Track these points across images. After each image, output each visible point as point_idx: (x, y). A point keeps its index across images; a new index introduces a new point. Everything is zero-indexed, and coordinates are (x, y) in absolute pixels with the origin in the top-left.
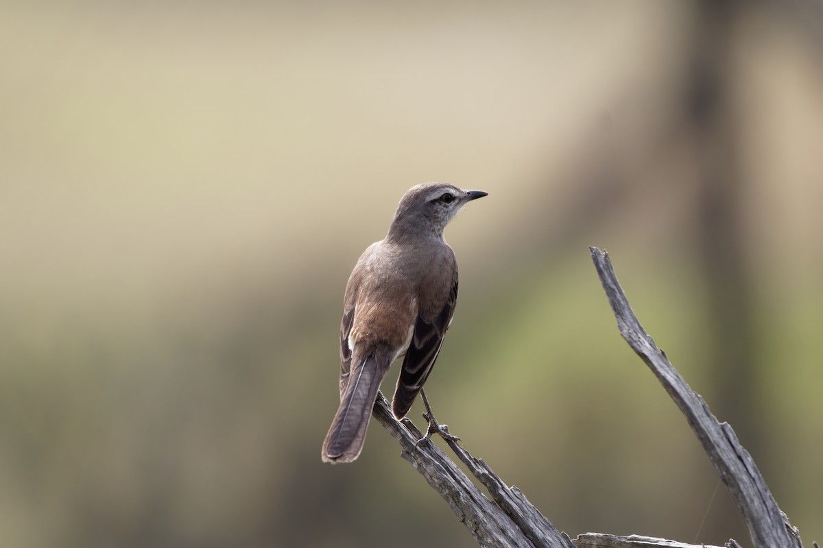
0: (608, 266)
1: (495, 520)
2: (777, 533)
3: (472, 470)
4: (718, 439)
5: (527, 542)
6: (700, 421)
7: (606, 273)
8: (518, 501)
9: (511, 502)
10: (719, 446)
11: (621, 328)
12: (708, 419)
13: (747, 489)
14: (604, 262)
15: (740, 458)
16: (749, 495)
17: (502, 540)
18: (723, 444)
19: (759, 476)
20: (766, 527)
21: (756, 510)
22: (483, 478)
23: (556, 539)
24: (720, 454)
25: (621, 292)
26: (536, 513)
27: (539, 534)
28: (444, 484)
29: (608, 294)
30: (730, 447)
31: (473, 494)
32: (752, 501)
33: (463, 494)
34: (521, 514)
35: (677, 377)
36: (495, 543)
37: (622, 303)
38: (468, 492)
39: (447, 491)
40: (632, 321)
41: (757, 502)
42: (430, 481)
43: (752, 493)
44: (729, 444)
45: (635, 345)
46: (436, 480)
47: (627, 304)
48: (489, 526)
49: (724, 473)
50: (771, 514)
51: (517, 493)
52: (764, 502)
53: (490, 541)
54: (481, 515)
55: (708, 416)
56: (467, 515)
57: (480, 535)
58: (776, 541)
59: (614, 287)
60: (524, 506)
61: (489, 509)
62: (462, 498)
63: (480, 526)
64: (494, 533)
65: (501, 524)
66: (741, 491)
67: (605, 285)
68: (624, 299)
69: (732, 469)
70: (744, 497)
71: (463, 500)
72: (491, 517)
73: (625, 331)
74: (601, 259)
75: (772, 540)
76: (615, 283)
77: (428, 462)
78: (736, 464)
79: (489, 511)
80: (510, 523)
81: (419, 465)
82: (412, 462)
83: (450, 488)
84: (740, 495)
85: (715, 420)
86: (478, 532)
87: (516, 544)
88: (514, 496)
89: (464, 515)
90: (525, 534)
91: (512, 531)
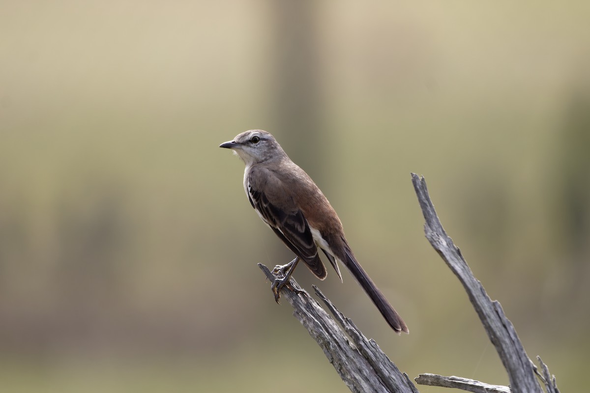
0: (423, 186)
1: (355, 363)
2: (528, 380)
3: (343, 326)
4: (490, 312)
5: (378, 379)
6: (477, 299)
7: (421, 192)
8: (373, 349)
9: (368, 350)
10: (489, 317)
11: (426, 232)
12: (484, 297)
13: (508, 348)
14: (420, 184)
15: (504, 326)
16: (509, 353)
17: (358, 377)
18: (493, 316)
19: (517, 339)
20: (520, 376)
21: (514, 364)
22: (350, 333)
23: (398, 377)
24: (490, 323)
25: (431, 206)
26: (386, 358)
27: (386, 373)
28: (320, 336)
29: (422, 207)
30: (498, 319)
31: (340, 344)
32: (511, 357)
33: (332, 344)
34: (374, 359)
35: (464, 267)
36: (353, 379)
37: (431, 213)
38: (337, 343)
39: (322, 341)
40: (437, 226)
41: (514, 358)
42: (311, 334)
43: (511, 351)
44: (497, 316)
45: (435, 244)
46: (315, 333)
47: (435, 214)
48: (349, 367)
49: (493, 337)
50: (525, 366)
51: (373, 344)
52: (520, 358)
53: (349, 377)
54: (344, 358)
55: (484, 295)
56: (335, 358)
57: (343, 373)
58: (526, 386)
59: (426, 202)
60: (377, 353)
61: (351, 355)
62: (331, 347)
63: (343, 366)
64: (353, 372)
65: (359, 365)
66: (503, 350)
67: (420, 200)
68: (433, 211)
69: (498, 334)
70: (505, 354)
71: (332, 348)
72: (352, 360)
73: (429, 234)
74: (419, 182)
75: (524, 385)
76: (428, 199)
77: (310, 320)
78: (501, 331)
79: (351, 356)
80: (367, 365)
81: (304, 322)
82: (300, 319)
83: (324, 339)
84: (502, 352)
85: (488, 299)
86: (342, 370)
87: (368, 380)
88: (370, 346)
89: (332, 358)
90: (376, 373)
91: (366, 371)
